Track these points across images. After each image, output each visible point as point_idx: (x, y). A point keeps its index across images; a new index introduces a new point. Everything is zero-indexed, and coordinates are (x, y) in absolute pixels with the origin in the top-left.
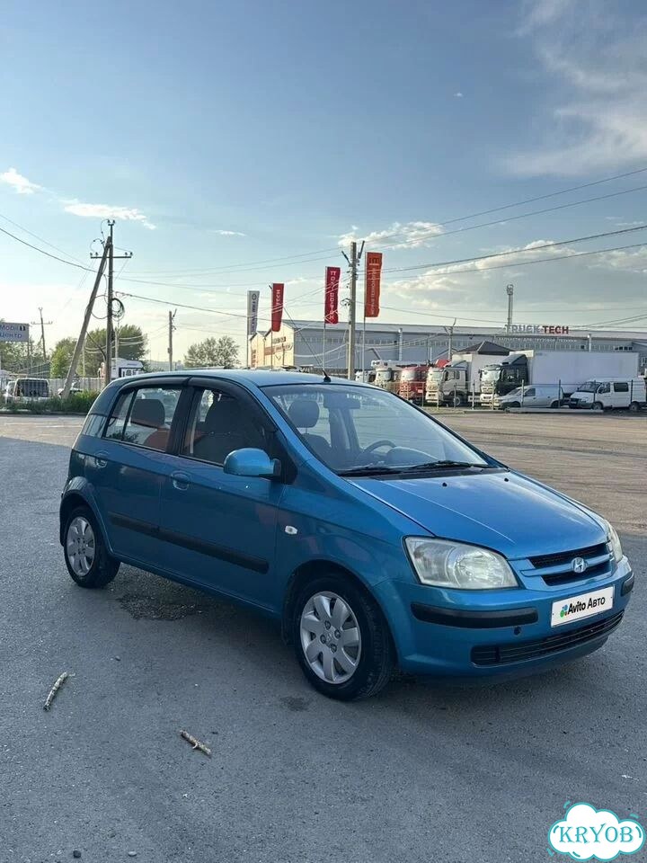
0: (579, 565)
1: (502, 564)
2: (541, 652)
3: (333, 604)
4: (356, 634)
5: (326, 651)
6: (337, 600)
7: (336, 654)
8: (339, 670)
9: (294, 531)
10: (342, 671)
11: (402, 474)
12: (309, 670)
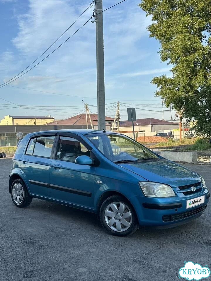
0: (193, 189)
1: (171, 189)
2: (183, 217)
3: (118, 206)
4: (130, 213)
5: (117, 222)
6: (121, 204)
7: (121, 222)
8: (122, 227)
9: (101, 182)
10: (124, 227)
11: (134, 162)
12: (110, 229)
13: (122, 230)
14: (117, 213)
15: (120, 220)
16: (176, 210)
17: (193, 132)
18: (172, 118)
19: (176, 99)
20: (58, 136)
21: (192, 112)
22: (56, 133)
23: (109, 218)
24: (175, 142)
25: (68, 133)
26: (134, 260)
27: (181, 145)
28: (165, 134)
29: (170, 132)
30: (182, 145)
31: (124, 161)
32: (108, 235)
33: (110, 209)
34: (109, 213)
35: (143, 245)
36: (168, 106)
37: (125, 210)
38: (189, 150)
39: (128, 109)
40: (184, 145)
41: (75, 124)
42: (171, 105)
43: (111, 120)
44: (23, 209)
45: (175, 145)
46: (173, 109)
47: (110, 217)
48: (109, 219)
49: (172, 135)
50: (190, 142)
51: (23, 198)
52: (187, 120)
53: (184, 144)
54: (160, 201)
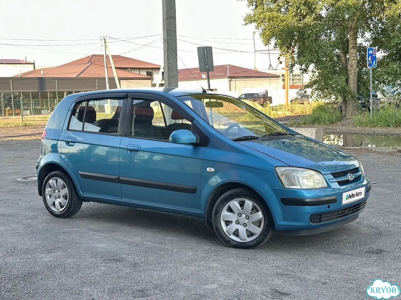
1: (321, 177)
2: (337, 217)
3: (242, 204)
4: (260, 215)
5: (240, 227)
6: (246, 201)
7: (247, 228)
8: (248, 235)
9: (213, 170)
10: (250, 234)
11: (260, 139)
12: (229, 239)
13: (249, 239)
14: (240, 215)
15: (245, 225)
16: (329, 207)
17: (309, 91)
18: (270, 65)
19: (282, 31)
20: (129, 99)
21: (311, 55)
22: (125, 94)
23: (228, 223)
24: (277, 110)
25: (149, 94)
26: (278, 274)
27: (288, 117)
28: (256, 95)
29: (265, 91)
30: (290, 116)
31: (246, 137)
32: (226, 248)
33: (230, 210)
34: (227, 215)
35: (282, 257)
36: (267, 43)
37: (253, 209)
38: (305, 124)
39: (199, 48)
40: (293, 116)
41: (81, 76)
42: (273, 41)
43: (152, 69)
44: (67, 220)
45: (277, 117)
46: (276, 49)
47: (228, 221)
48: (227, 225)
49: (268, 97)
50: (304, 111)
51: (67, 202)
52: (301, 70)
53: (293, 114)
54: (306, 194)
